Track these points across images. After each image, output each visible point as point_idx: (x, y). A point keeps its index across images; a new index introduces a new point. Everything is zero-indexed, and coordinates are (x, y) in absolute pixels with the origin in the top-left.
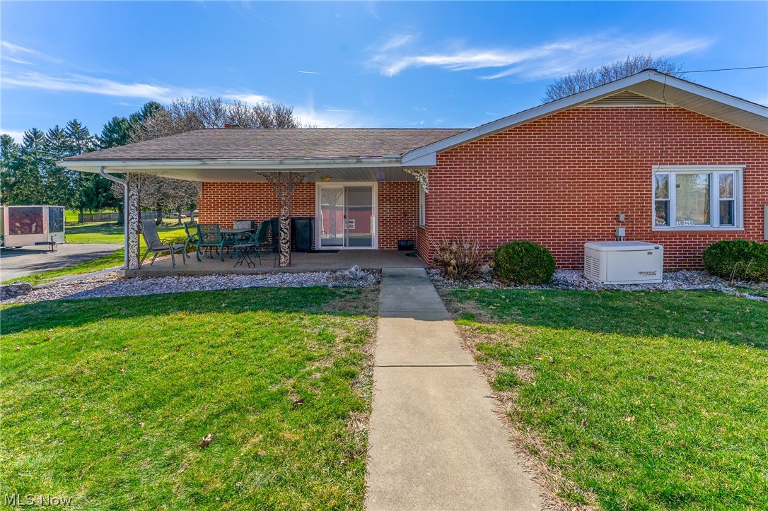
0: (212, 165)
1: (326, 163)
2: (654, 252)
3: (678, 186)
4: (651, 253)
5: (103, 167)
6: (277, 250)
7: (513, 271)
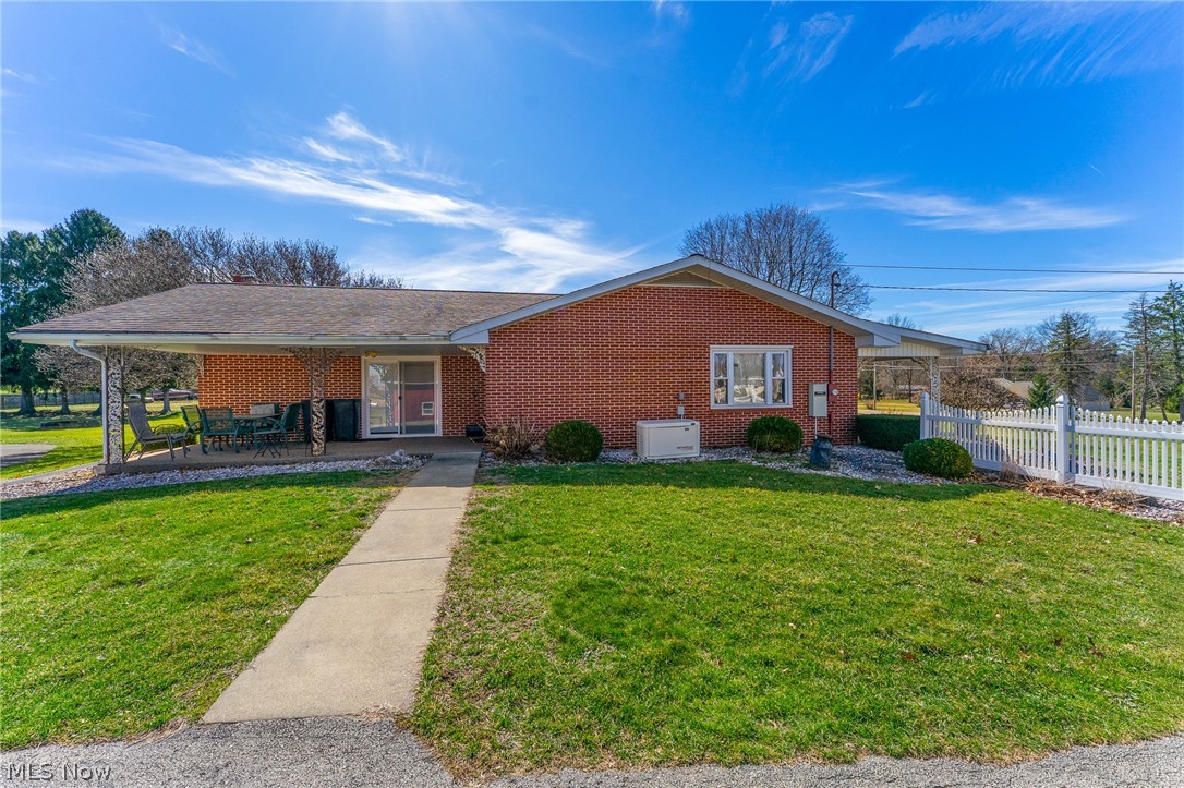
0: (224, 340)
1: (365, 340)
2: (691, 428)
3: (736, 365)
4: (687, 429)
5: (77, 341)
6: (309, 439)
7: (559, 449)
